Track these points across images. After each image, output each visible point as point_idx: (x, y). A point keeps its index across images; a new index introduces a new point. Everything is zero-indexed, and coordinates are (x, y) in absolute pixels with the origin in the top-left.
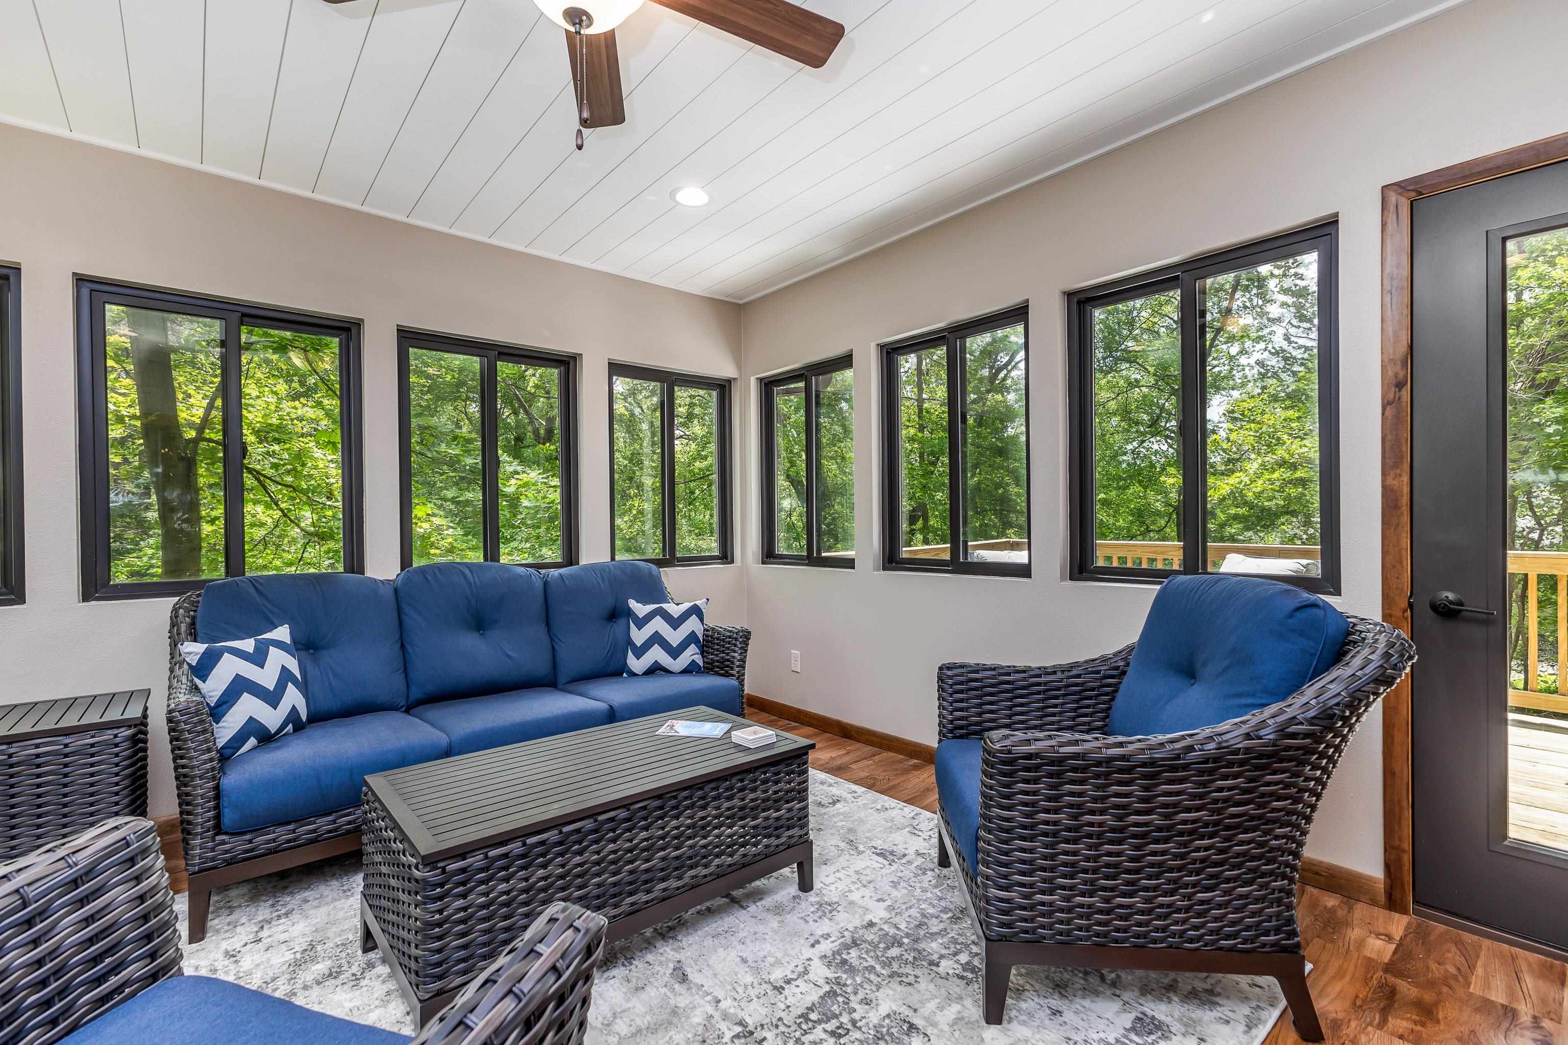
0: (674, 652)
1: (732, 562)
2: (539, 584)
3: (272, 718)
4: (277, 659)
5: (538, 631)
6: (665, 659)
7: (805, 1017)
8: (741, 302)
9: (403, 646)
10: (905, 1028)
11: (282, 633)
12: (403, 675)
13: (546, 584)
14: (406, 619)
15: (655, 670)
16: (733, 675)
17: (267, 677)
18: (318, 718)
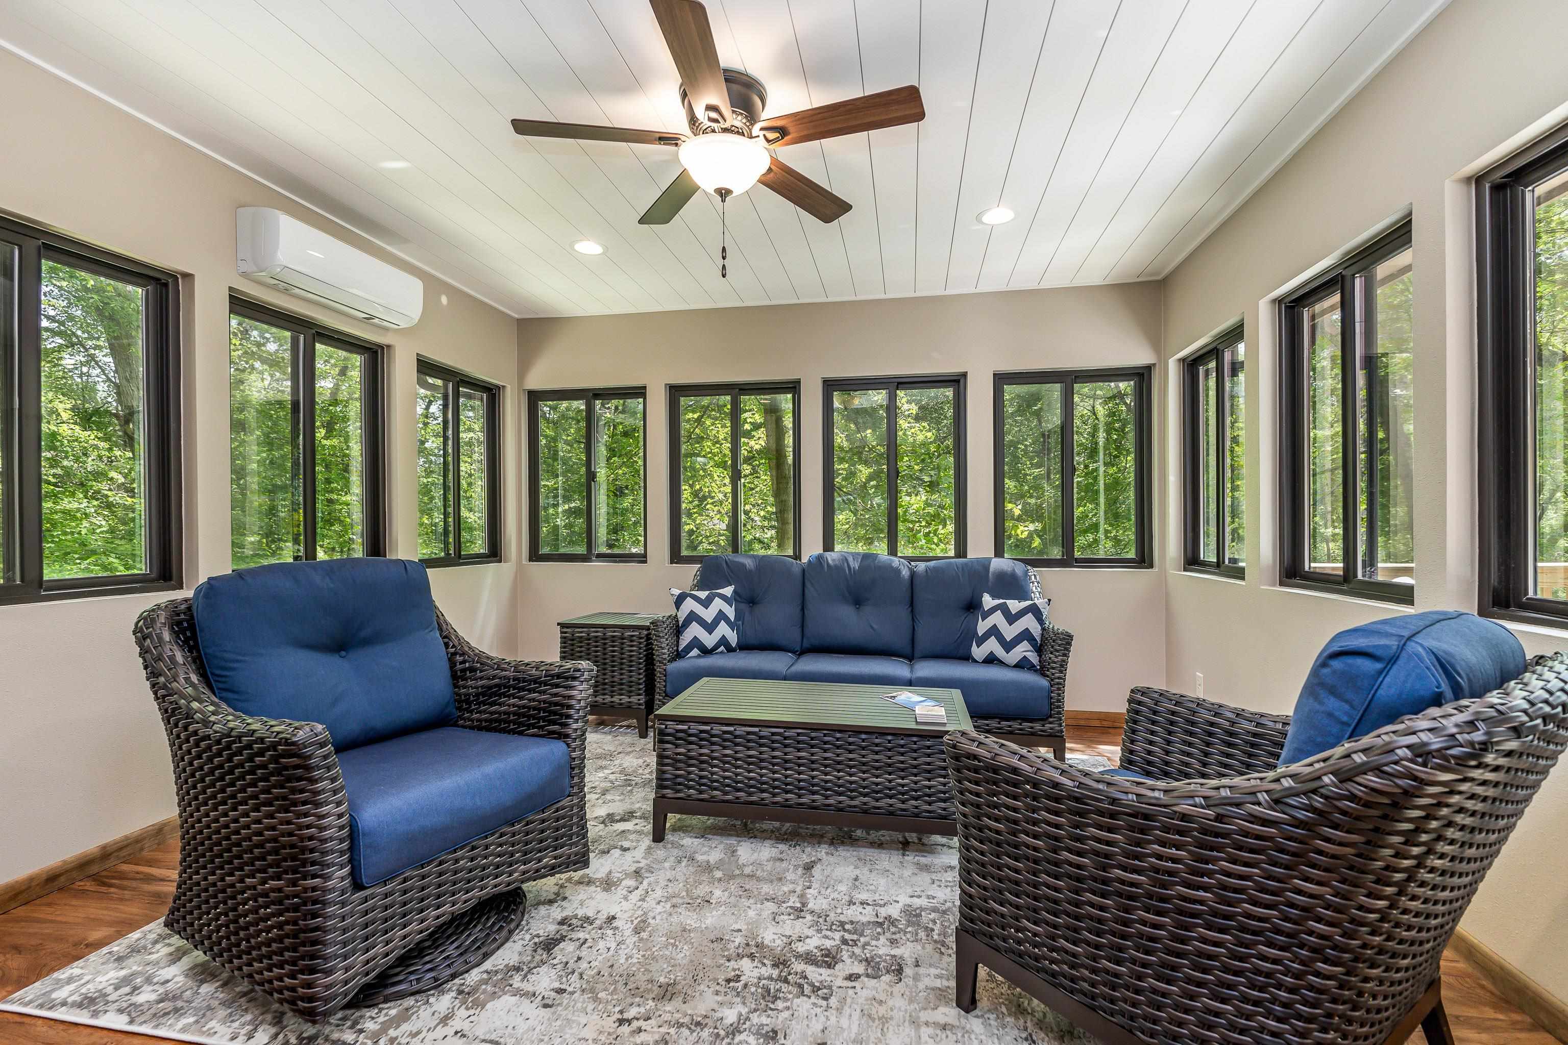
0: (1008, 646)
1: (1151, 566)
2: (905, 573)
3: (709, 640)
4: (718, 604)
5: (903, 613)
6: (1000, 652)
7: (842, 924)
8: (1159, 278)
9: (803, 609)
10: (893, 968)
11: (728, 591)
12: (800, 630)
13: (913, 574)
14: (806, 591)
15: (991, 660)
16: (1048, 676)
17: (708, 615)
18: (744, 647)
